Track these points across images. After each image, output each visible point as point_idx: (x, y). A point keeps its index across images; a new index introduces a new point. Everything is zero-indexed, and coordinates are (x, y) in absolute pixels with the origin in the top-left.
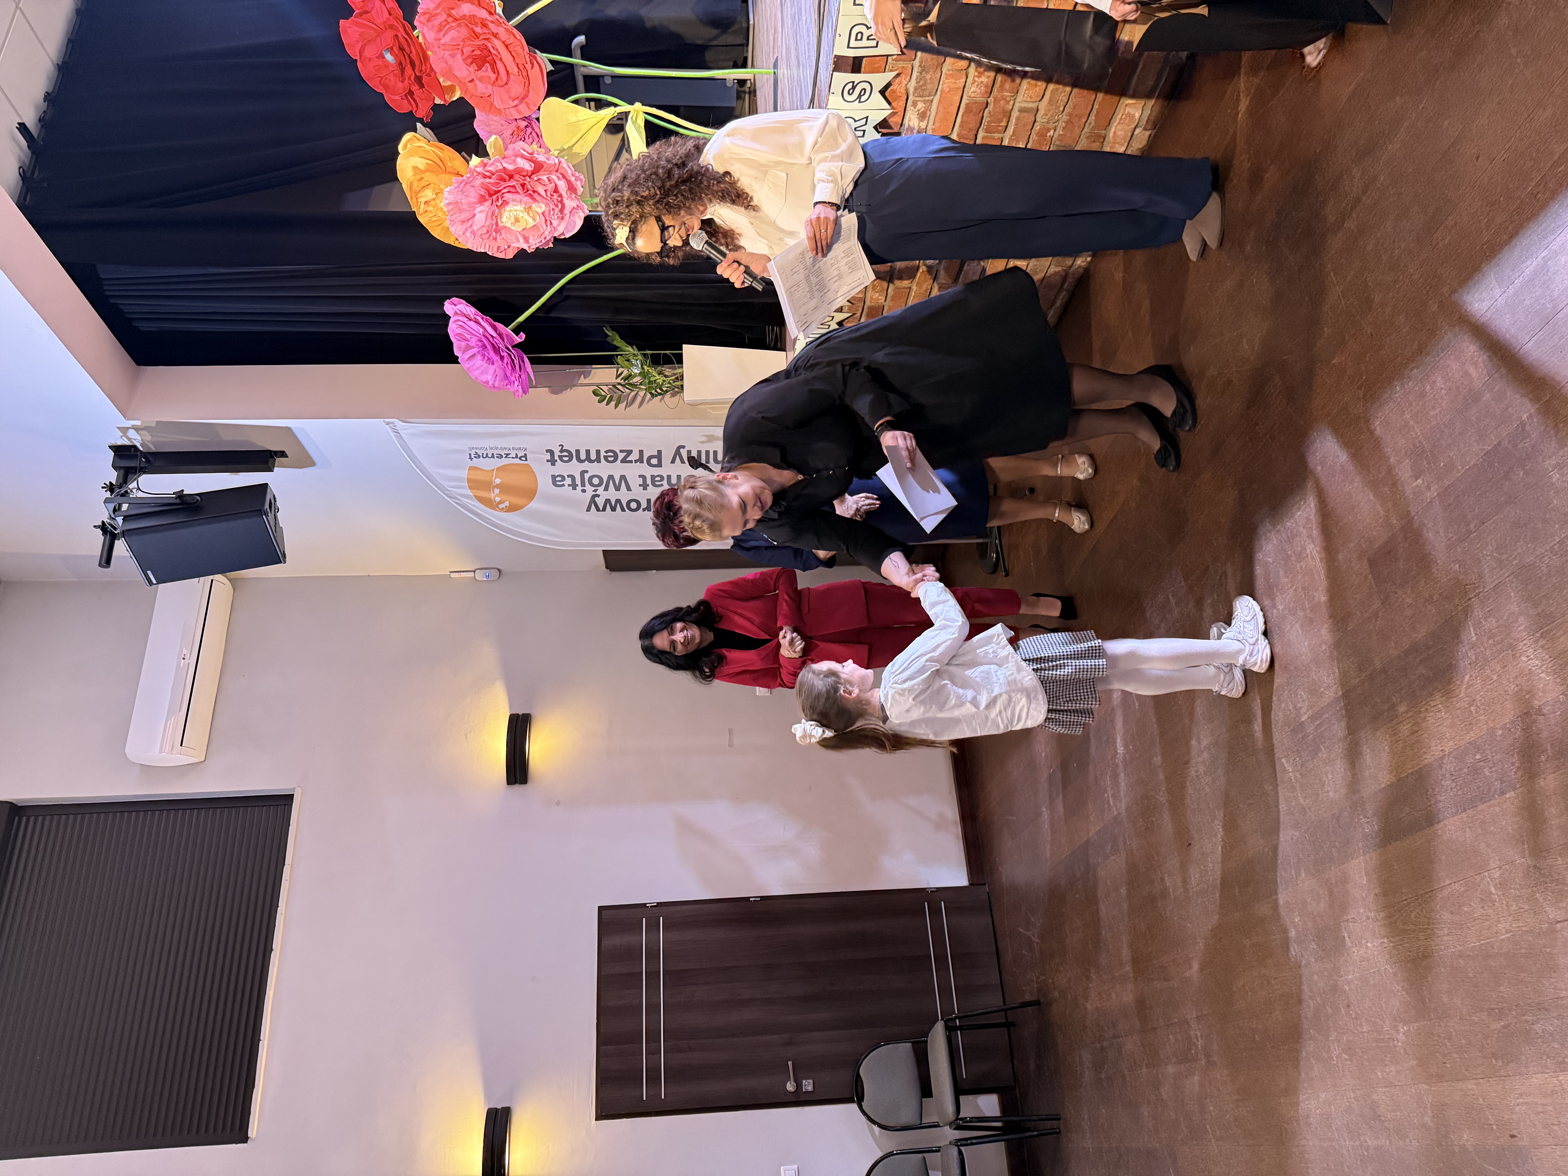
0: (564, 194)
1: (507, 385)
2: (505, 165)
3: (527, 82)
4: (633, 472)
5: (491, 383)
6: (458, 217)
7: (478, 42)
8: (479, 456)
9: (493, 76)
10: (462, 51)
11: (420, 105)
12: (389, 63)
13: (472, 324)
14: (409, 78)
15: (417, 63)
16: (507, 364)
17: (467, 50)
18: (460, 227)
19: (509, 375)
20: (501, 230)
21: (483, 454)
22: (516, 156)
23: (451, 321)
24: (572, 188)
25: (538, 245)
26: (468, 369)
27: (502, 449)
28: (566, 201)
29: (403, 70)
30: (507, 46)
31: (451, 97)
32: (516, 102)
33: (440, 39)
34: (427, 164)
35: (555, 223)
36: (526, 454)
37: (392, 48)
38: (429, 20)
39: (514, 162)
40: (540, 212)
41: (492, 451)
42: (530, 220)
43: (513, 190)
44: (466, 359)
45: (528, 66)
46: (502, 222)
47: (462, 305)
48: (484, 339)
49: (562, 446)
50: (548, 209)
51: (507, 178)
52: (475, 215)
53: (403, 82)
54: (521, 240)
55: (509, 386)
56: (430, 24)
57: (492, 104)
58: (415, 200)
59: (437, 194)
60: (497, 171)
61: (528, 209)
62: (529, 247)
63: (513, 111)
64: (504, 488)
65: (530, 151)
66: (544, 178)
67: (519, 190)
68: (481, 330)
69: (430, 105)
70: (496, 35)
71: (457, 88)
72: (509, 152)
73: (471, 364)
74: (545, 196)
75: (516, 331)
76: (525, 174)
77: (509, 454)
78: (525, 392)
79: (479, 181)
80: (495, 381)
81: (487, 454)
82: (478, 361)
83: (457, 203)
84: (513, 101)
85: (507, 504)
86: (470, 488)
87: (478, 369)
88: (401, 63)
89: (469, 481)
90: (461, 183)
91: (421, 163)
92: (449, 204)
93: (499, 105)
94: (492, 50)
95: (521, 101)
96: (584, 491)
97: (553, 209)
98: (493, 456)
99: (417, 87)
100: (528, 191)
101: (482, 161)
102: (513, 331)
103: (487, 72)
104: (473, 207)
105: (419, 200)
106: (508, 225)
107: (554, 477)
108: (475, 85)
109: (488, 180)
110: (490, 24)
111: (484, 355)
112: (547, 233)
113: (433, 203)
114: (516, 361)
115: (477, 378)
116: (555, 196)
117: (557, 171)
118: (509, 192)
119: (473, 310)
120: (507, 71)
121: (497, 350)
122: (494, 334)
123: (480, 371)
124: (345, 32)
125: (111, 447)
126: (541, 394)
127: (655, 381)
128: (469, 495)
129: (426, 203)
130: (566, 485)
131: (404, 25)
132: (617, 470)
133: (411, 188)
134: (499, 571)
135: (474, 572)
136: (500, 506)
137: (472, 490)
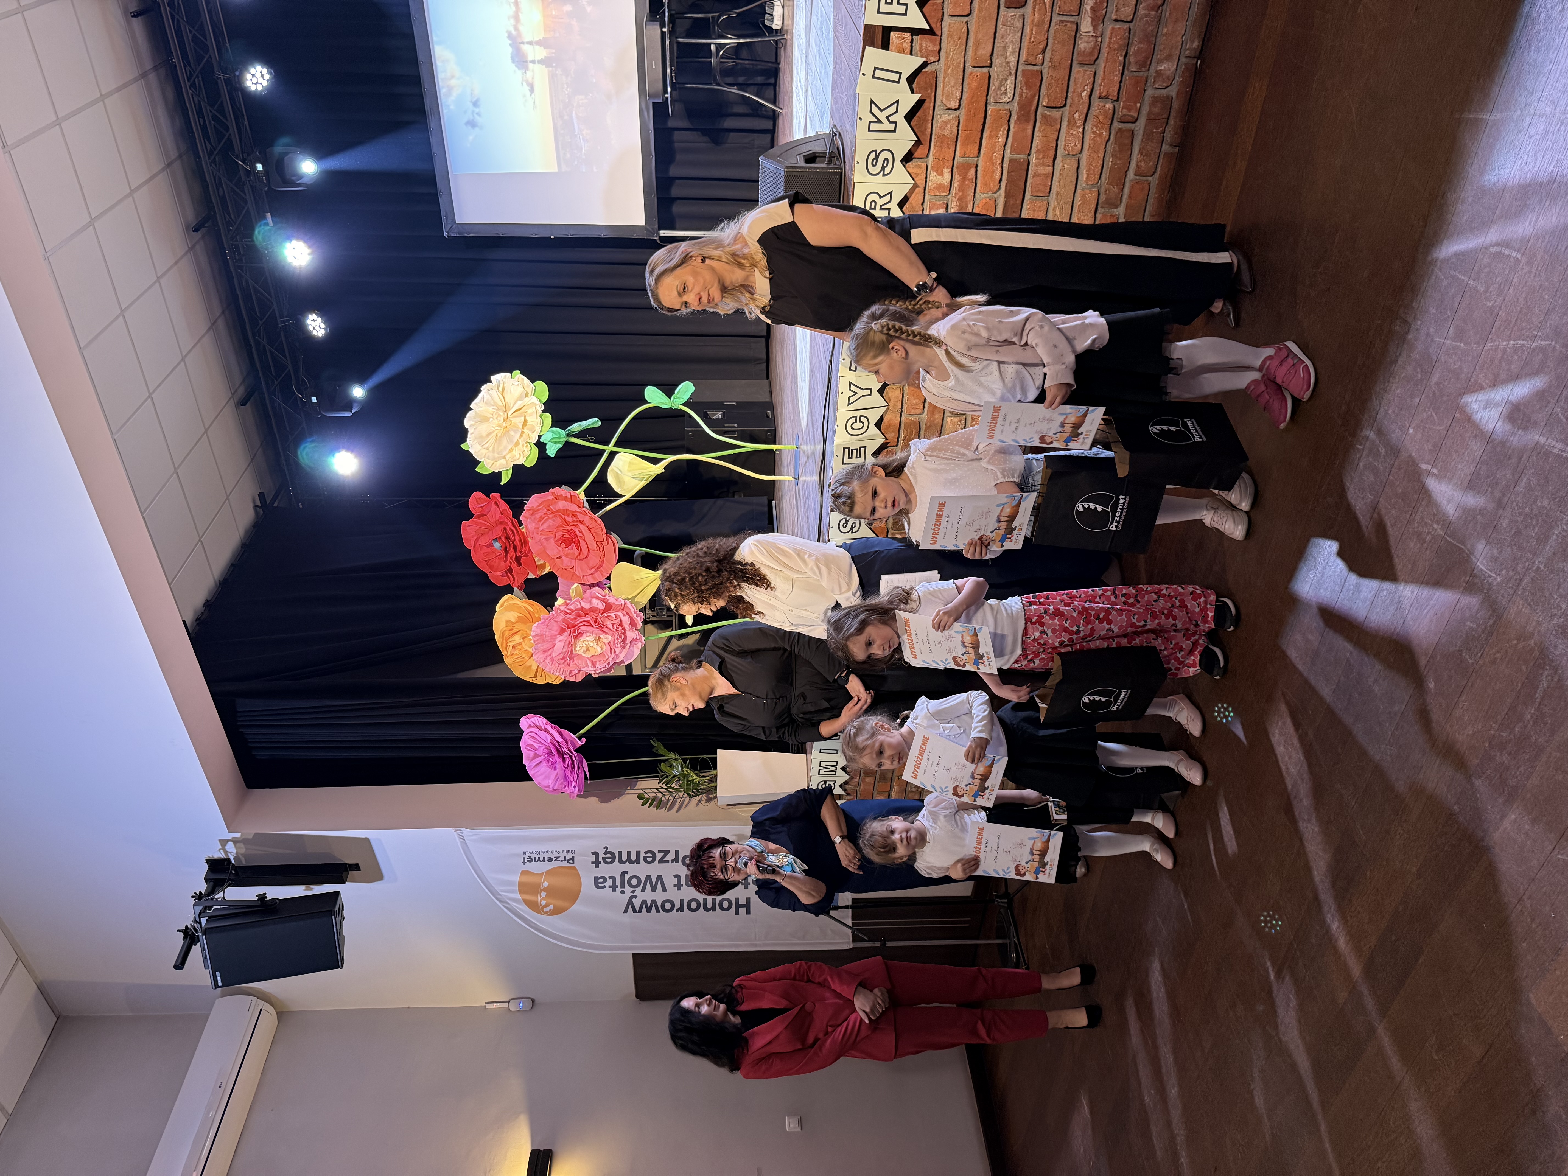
0: (626, 629)
1: (565, 786)
2: (583, 605)
3: (602, 555)
4: (669, 872)
5: (552, 786)
6: (541, 648)
7: (567, 528)
8: (532, 860)
9: (577, 552)
10: (555, 535)
11: (516, 578)
12: (496, 549)
13: (542, 734)
15: (519, 547)
16: (568, 765)
17: (559, 534)
18: (542, 655)
19: (568, 777)
20: (573, 658)
21: (535, 858)
22: (592, 597)
23: (524, 734)
24: (633, 624)
25: (602, 671)
27: (553, 853)
28: (627, 634)
29: (506, 554)
30: (590, 530)
31: (542, 572)
32: (592, 570)
33: (540, 527)
34: (518, 616)
35: (618, 650)
36: (573, 857)
37: (500, 539)
38: (532, 514)
39: (590, 603)
40: (606, 641)
41: (544, 855)
42: (598, 648)
43: (588, 624)
45: (605, 543)
46: (576, 651)
47: (535, 719)
48: (550, 747)
49: (606, 848)
50: (613, 640)
51: (584, 614)
52: (554, 645)
53: (505, 562)
54: (590, 666)
55: (567, 788)
56: (533, 517)
57: (572, 573)
58: (504, 645)
59: (523, 638)
60: (576, 610)
61: (598, 640)
62: (595, 672)
63: (590, 577)
64: (551, 892)
65: (603, 595)
66: (613, 615)
67: (592, 624)
68: (549, 738)
69: (526, 577)
70: (582, 522)
71: (548, 564)
72: (587, 596)
73: (537, 770)
74: (612, 629)
75: (580, 737)
76: (597, 611)
77: (559, 857)
79: (562, 617)
80: (555, 785)
81: (539, 858)
82: (545, 766)
83: (542, 635)
84: (590, 570)
85: (551, 907)
86: (520, 892)
87: (541, 774)
88: (505, 549)
89: (520, 884)
90: (547, 622)
91: (513, 616)
92: (536, 636)
93: (579, 571)
94: (578, 532)
95: (596, 571)
96: (623, 892)
98: (544, 860)
99: (516, 565)
100: (599, 625)
101: (565, 602)
102: (577, 737)
103: (573, 550)
104: (554, 637)
105: (507, 645)
106: (581, 652)
108: (562, 560)
109: (568, 616)
110: (578, 514)
111: (548, 761)
112: (610, 659)
113: (518, 647)
114: (576, 763)
115: (539, 783)
116: (620, 628)
117: (622, 610)
118: (584, 625)
119: (545, 721)
120: (588, 549)
121: (560, 754)
122: (561, 741)
123: (543, 776)
124: (465, 529)
125: (208, 861)
126: (593, 801)
127: (693, 780)
128: (519, 899)
129: (513, 647)
130: (607, 887)
131: (512, 521)
132: (654, 870)
133: (503, 635)
134: (533, 1001)
135: (509, 1002)
136: (545, 910)
137: (522, 894)
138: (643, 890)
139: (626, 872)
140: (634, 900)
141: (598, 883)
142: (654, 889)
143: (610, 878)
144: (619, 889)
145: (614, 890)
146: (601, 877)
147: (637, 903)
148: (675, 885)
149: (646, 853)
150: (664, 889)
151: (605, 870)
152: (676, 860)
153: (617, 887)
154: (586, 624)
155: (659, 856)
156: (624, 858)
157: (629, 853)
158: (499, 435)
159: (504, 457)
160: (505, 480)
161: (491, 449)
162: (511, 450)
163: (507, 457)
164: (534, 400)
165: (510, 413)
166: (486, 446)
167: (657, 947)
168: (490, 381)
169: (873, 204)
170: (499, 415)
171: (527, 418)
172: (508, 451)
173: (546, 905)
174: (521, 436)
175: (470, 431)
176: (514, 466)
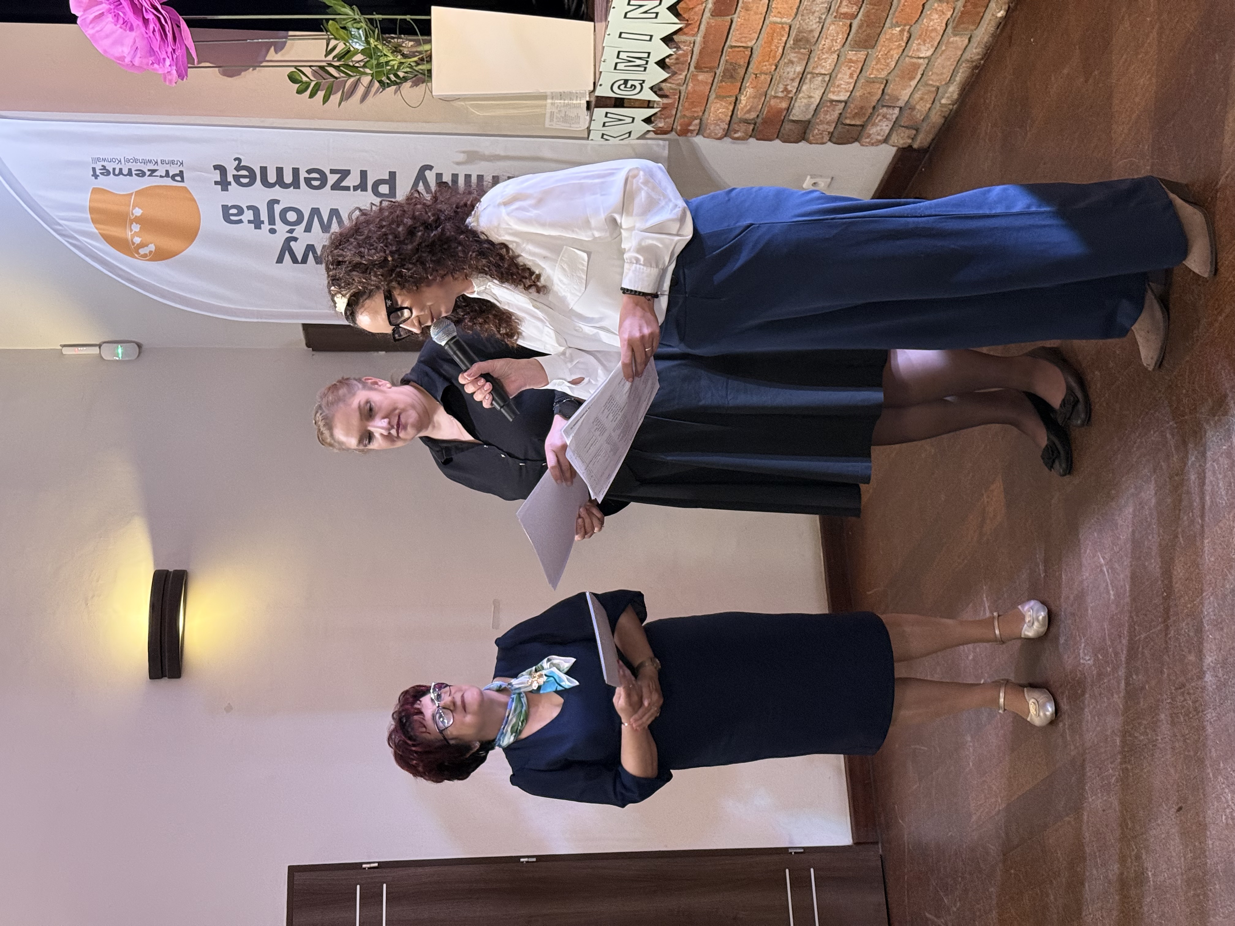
1: (153, 64)
4: (350, 203)
5: (127, 60)
8: (108, 173)
16: (154, 30)
19: (156, 48)
21: (114, 169)
26: (93, 36)
27: (145, 162)
36: (181, 172)
41: (130, 165)
44: (88, 21)
49: (239, 160)
55: (156, 66)
64: (148, 224)
73: (98, 28)
77: (156, 170)
78: (182, 75)
80: (134, 56)
81: (121, 170)
82: (108, 24)
85: (152, 247)
86: (94, 221)
87: (107, 36)
89: (92, 210)
96: (273, 231)
98: (130, 173)
107: (225, 209)
111: (117, 16)
114: (168, 28)
115: (105, 51)
121: (137, 9)
126: (206, 77)
127: (387, 63)
128: (94, 233)
130: (246, 221)
132: (325, 200)
134: (139, 346)
135: (100, 346)
136: (142, 251)
137: (98, 226)
138: (308, 229)
139: (278, 202)
140: (292, 244)
141: (230, 214)
143: (249, 208)
144: (266, 227)
145: (258, 226)
146: (234, 207)
147: (299, 248)
149: (309, 172)
151: (238, 195)
152: (362, 186)
153: (263, 222)
155: (332, 179)
156: (272, 177)
157: (280, 171)
173: (142, 245)
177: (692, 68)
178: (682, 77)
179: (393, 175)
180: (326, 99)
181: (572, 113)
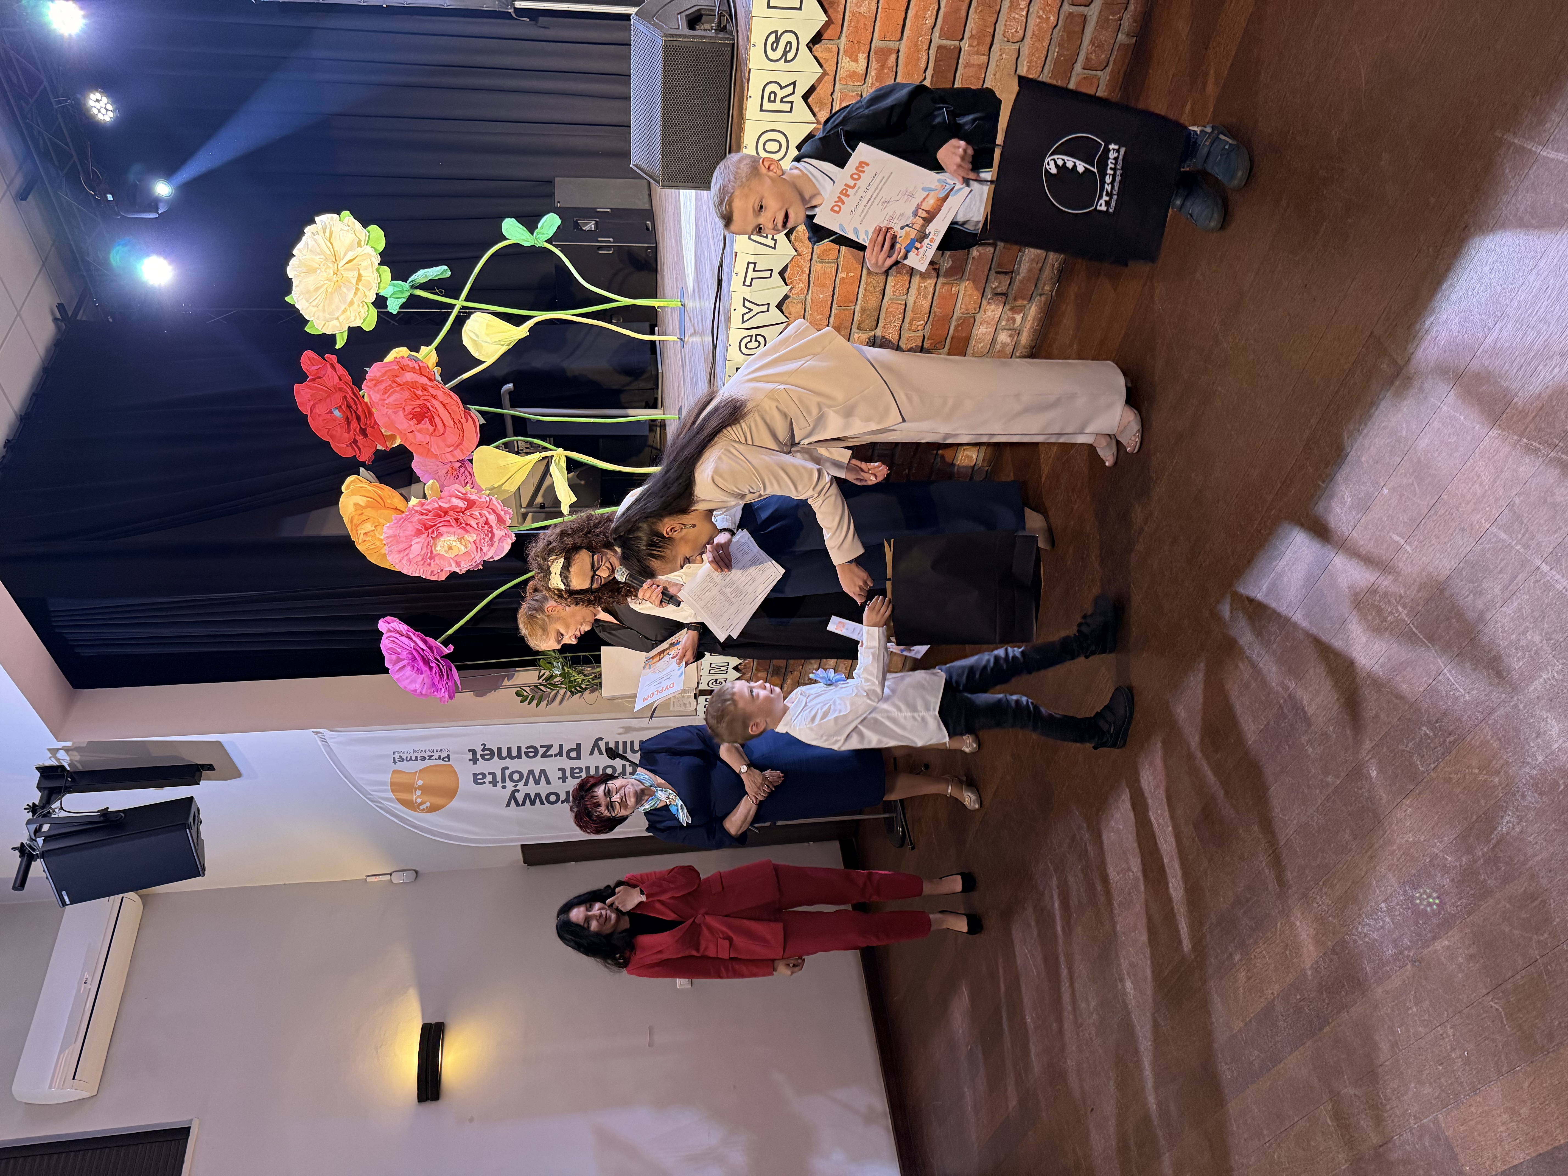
0: (494, 525)
1: (434, 692)
2: (440, 504)
3: (462, 433)
4: (552, 766)
5: (418, 691)
6: (396, 548)
7: (418, 402)
8: (403, 760)
9: (431, 429)
10: (404, 409)
11: (362, 451)
12: (337, 417)
13: (404, 639)
14: (355, 430)
15: (362, 417)
16: (436, 673)
17: (408, 408)
18: (397, 556)
19: (437, 683)
20: (435, 557)
22: (451, 496)
23: (384, 637)
24: (501, 520)
25: (469, 568)
26: (398, 679)
27: (426, 751)
28: (495, 531)
29: (349, 424)
30: (444, 405)
31: (392, 444)
32: (452, 448)
33: (385, 400)
34: (368, 501)
35: (485, 549)
36: (448, 755)
37: (340, 406)
38: (375, 385)
39: (449, 501)
40: (472, 541)
41: (416, 754)
42: (463, 548)
43: (448, 524)
44: (395, 671)
45: (463, 420)
46: (436, 551)
47: (395, 623)
48: (414, 652)
49: (484, 745)
50: (479, 539)
51: (443, 514)
52: (411, 545)
53: (349, 433)
54: (454, 565)
55: (436, 693)
56: (376, 389)
57: (429, 450)
58: (354, 531)
59: (375, 527)
60: (433, 509)
61: (460, 539)
62: (461, 570)
63: (448, 455)
64: (426, 790)
65: (464, 492)
66: (477, 513)
67: (453, 524)
68: (412, 645)
69: (373, 450)
70: (434, 397)
71: (398, 437)
72: (445, 493)
73: (401, 675)
74: (476, 528)
75: (445, 643)
76: (458, 510)
77: (432, 756)
78: (451, 697)
79: (417, 517)
80: (422, 689)
82: (408, 671)
83: (395, 536)
84: (449, 447)
85: (428, 804)
86: (392, 791)
87: (407, 678)
88: (347, 418)
89: (391, 784)
90: (400, 520)
91: (362, 501)
92: (388, 537)
93: (436, 451)
94: (430, 408)
95: (456, 449)
96: (504, 787)
97: (484, 539)
98: (416, 759)
99: (361, 437)
100: (461, 524)
101: (420, 501)
102: (442, 643)
103: (426, 425)
104: (409, 539)
105: (359, 532)
106: (442, 553)
107: (475, 775)
108: (415, 435)
109: (425, 517)
110: (429, 388)
111: (413, 666)
112: (477, 558)
113: (372, 533)
114: (444, 671)
115: (405, 688)
116: (486, 526)
117: (488, 507)
118: (444, 525)
119: (406, 627)
120: (444, 424)
121: (426, 661)
122: (425, 648)
123: (408, 681)
124: (299, 393)
125: (38, 768)
126: (466, 698)
127: (575, 680)
128: (392, 798)
129: (365, 534)
130: (487, 782)
131: (352, 388)
132: (537, 764)
133: (352, 522)
134: (416, 872)
135: (391, 874)
136: (421, 807)
137: (395, 794)
138: (526, 784)
139: (508, 768)
140: (516, 794)
141: (477, 779)
142: (537, 782)
143: (489, 774)
144: (500, 785)
145: (495, 785)
146: (480, 774)
147: (520, 797)
148: (559, 778)
149: (527, 748)
150: (548, 782)
151: (483, 766)
152: (560, 754)
153: (498, 782)
154: (446, 523)
155: (541, 751)
156: (504, 753)
157: (509, 749)
158: (330, 290)
159: (337, 318)
160: (340, 344)
161: (320, 307)
162: (344, 312)
163: (341, 319)
164: (368, 249)
165: (340, 265)
166: (314, 303)
167: (542, 838)
168: (314, 222)
169: (773, 95)
170: (329, 267)
171: (361, 272)
172: (340, 312)
173: (422, 803)
174: (355, 294)
175: (295, 283)
176: (350, 329)
177: (754, 670)
178: (749, 675)
179: (579, 745)
180: (538, 705)
181: (686, 701)
